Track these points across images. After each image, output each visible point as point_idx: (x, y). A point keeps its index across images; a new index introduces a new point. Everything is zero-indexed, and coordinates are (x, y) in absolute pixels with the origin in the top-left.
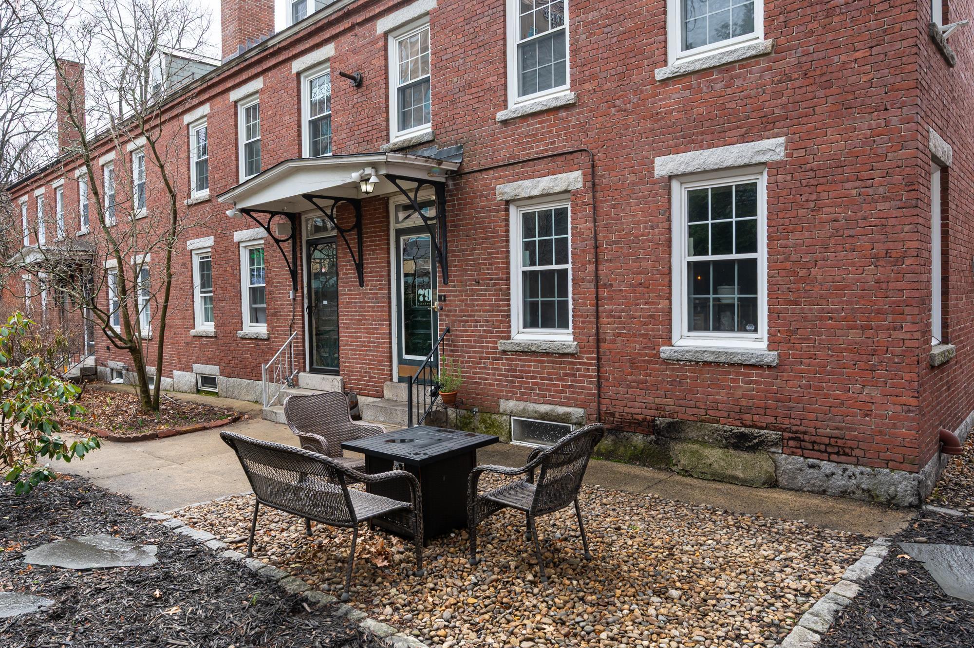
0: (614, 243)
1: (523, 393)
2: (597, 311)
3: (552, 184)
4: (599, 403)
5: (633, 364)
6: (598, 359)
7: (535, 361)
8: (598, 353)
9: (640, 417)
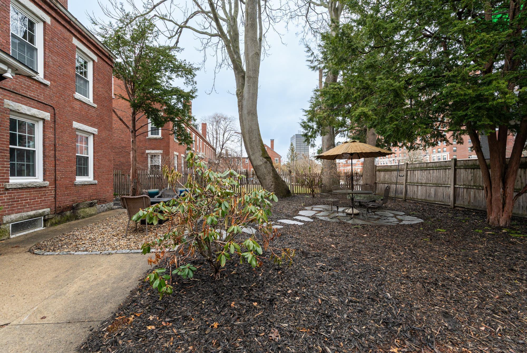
0: (61, 145)
1: (19, 209)
2: (55, 169)
3: (38, 113)
4: (55, 204)
5: (66, 188)
6: (55, 187)
7: (26, 192)
8: (55, 185)
9: (68, 205)
